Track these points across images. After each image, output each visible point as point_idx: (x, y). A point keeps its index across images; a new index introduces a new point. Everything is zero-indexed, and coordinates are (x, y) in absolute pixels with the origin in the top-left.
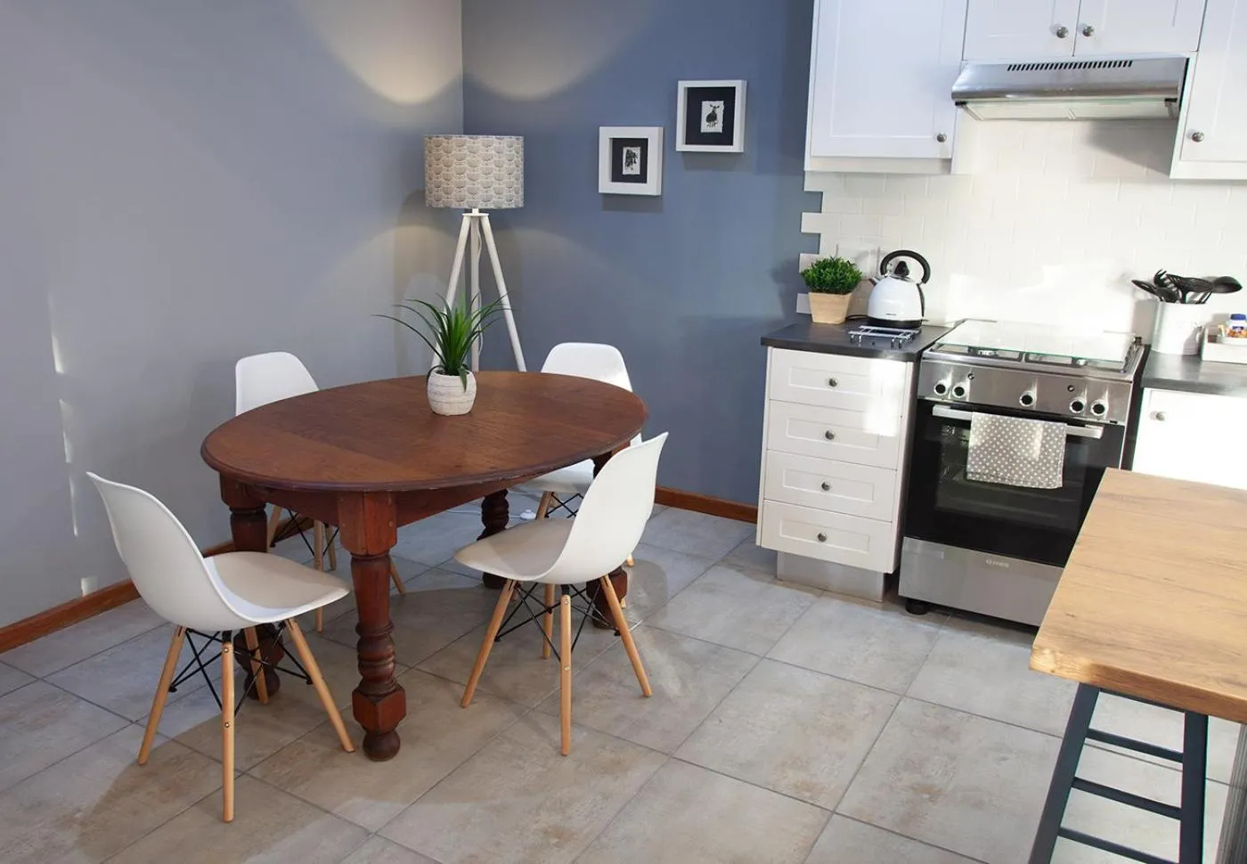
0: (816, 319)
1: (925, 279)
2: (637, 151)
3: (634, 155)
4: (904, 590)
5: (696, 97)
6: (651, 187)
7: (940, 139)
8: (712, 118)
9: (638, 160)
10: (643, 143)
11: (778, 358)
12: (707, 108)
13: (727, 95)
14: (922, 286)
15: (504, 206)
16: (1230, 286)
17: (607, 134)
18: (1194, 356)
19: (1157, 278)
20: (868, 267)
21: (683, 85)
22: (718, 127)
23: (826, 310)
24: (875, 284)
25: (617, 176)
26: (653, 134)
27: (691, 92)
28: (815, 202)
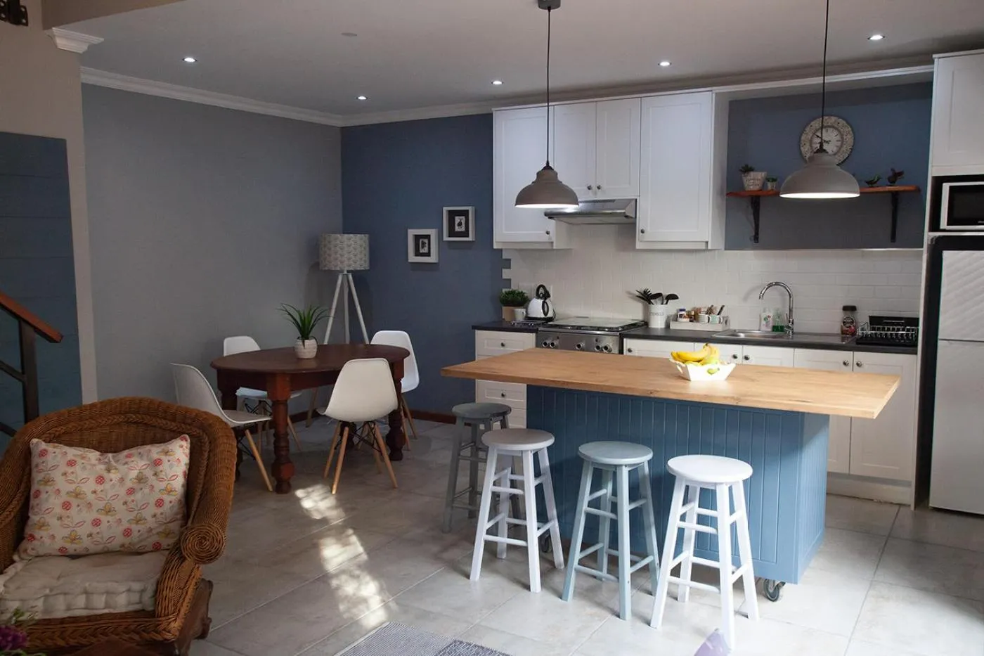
2: (426, 241)
3: (425, 243)
5: (452, 215)
6: (433, 259)
7: (548, 233)
8: (460, 224)
9: (427, 245)
10: (428, 237)
12: (457, 219)
13: (465, 213)
16: (673, 297)
17: (412, 233)
18: (667, 328)
19: (645, 293)
20: (530, 293)
21: (445, 209)
22: (463, 229)
24: (531, 301)
25: (417, 253)
26: (433, 233)
27: (450, 212)
28: (507, 264)
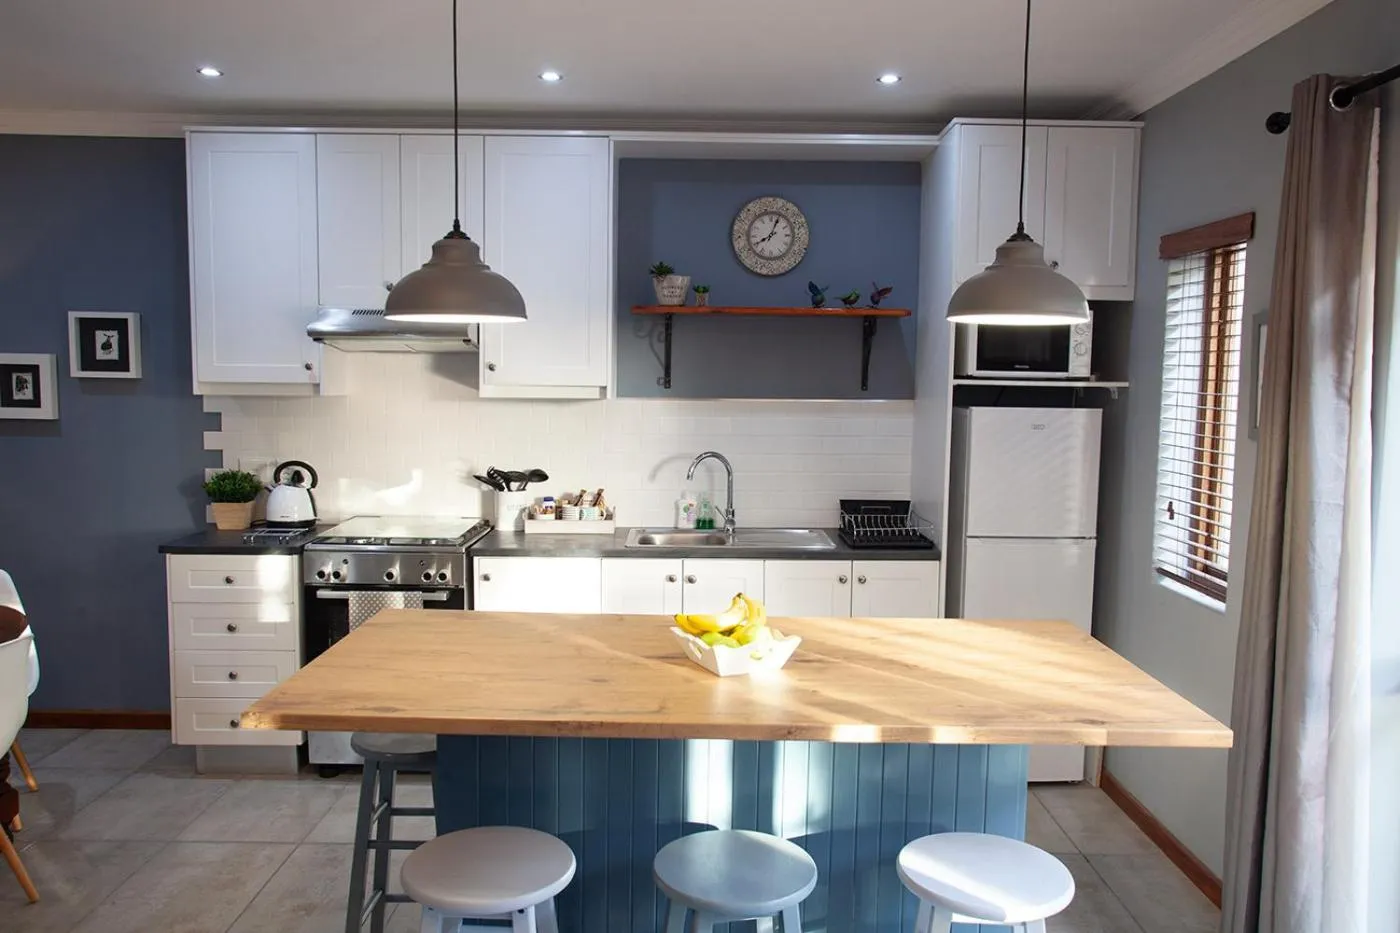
0: (220, 527)
1: (314, 485)
2: (28, 377)
3: (26, 381)
4: (315, 758)
5: (88, 328)
6: (47, 411)
7: (308, 367)
8: (107, 346)
9: (30, 386)
10: (34, 370)
11: (176, 564)
12: (101, 337)
13: (121, 326)
14: (312, 490)
16: (540, 476)
18: (520, 533)
19: (489, 473)
20: (266, 477)
21: (73, 316)
22: (114, 355)
23: (228, 517)
24: (270, 491)
25: (7, 401)
26: (45, 362)
27: (82, 322)
28: (214, 422)
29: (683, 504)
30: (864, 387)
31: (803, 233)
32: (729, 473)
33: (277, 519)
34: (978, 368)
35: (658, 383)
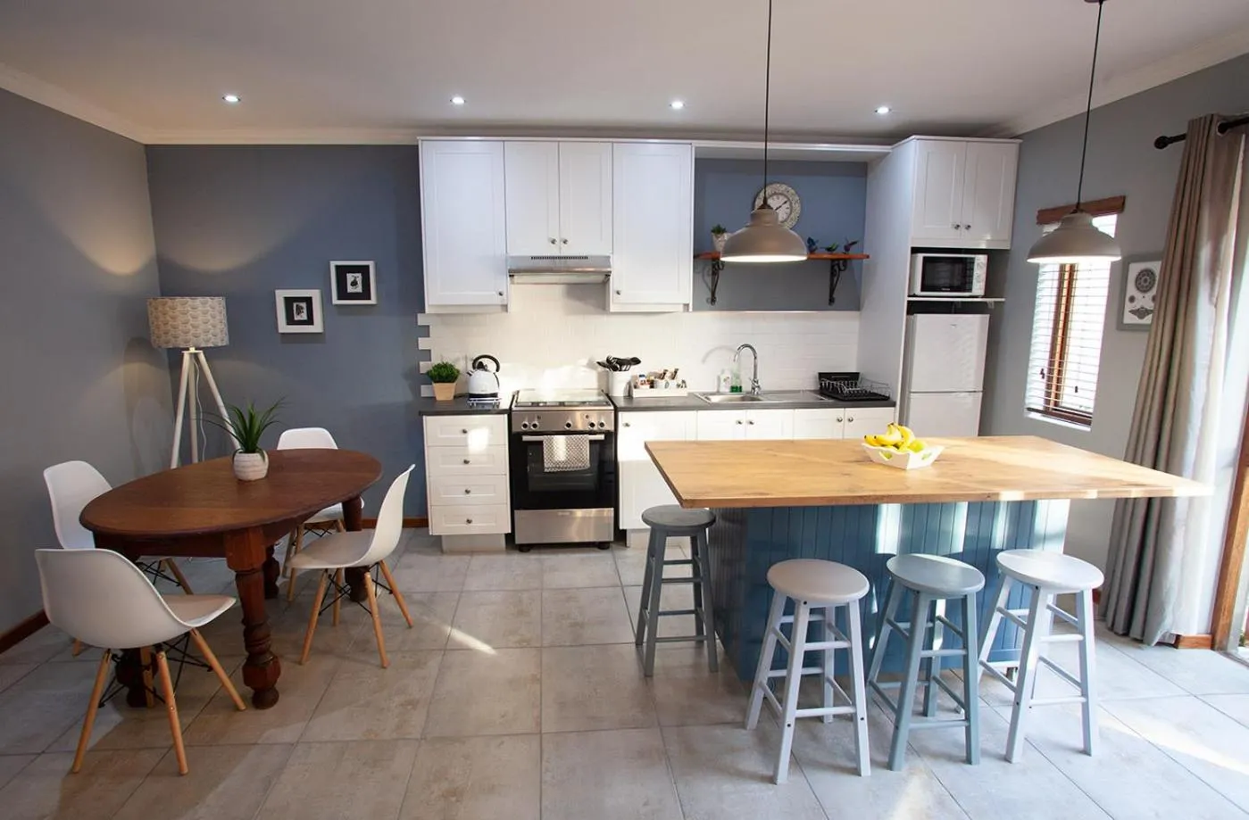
0: (438, 398)
1: (497, 370)
2: (304, 305)
3: (302, 308)
4: (519, 540)
5: (342, 272)
6: (317, 327)
7: (501, 294)
8: (354, 284)
9: (305, 311)
10: (309, 300)
11: (430, 422)
12: (350, 277)
13: (364, 270)
14: (497, 374)
15: (220, 344)
16: (636, 361)
17: (281, 295)
18: (629, 396)
19: (608, 360)
20: (460, 366)
21: (333, 264)
22: (359, 289)
23: (444, 392)
24: (470, 375)
25: (290, 321)
27: (338, 267)
28: (425, 331)
29: (723, 377)
30: (831, 302)
31: (797, 207)
32: (755, 358)
33: (477, 393)
34: (922, 290)
35: (707, 301)
